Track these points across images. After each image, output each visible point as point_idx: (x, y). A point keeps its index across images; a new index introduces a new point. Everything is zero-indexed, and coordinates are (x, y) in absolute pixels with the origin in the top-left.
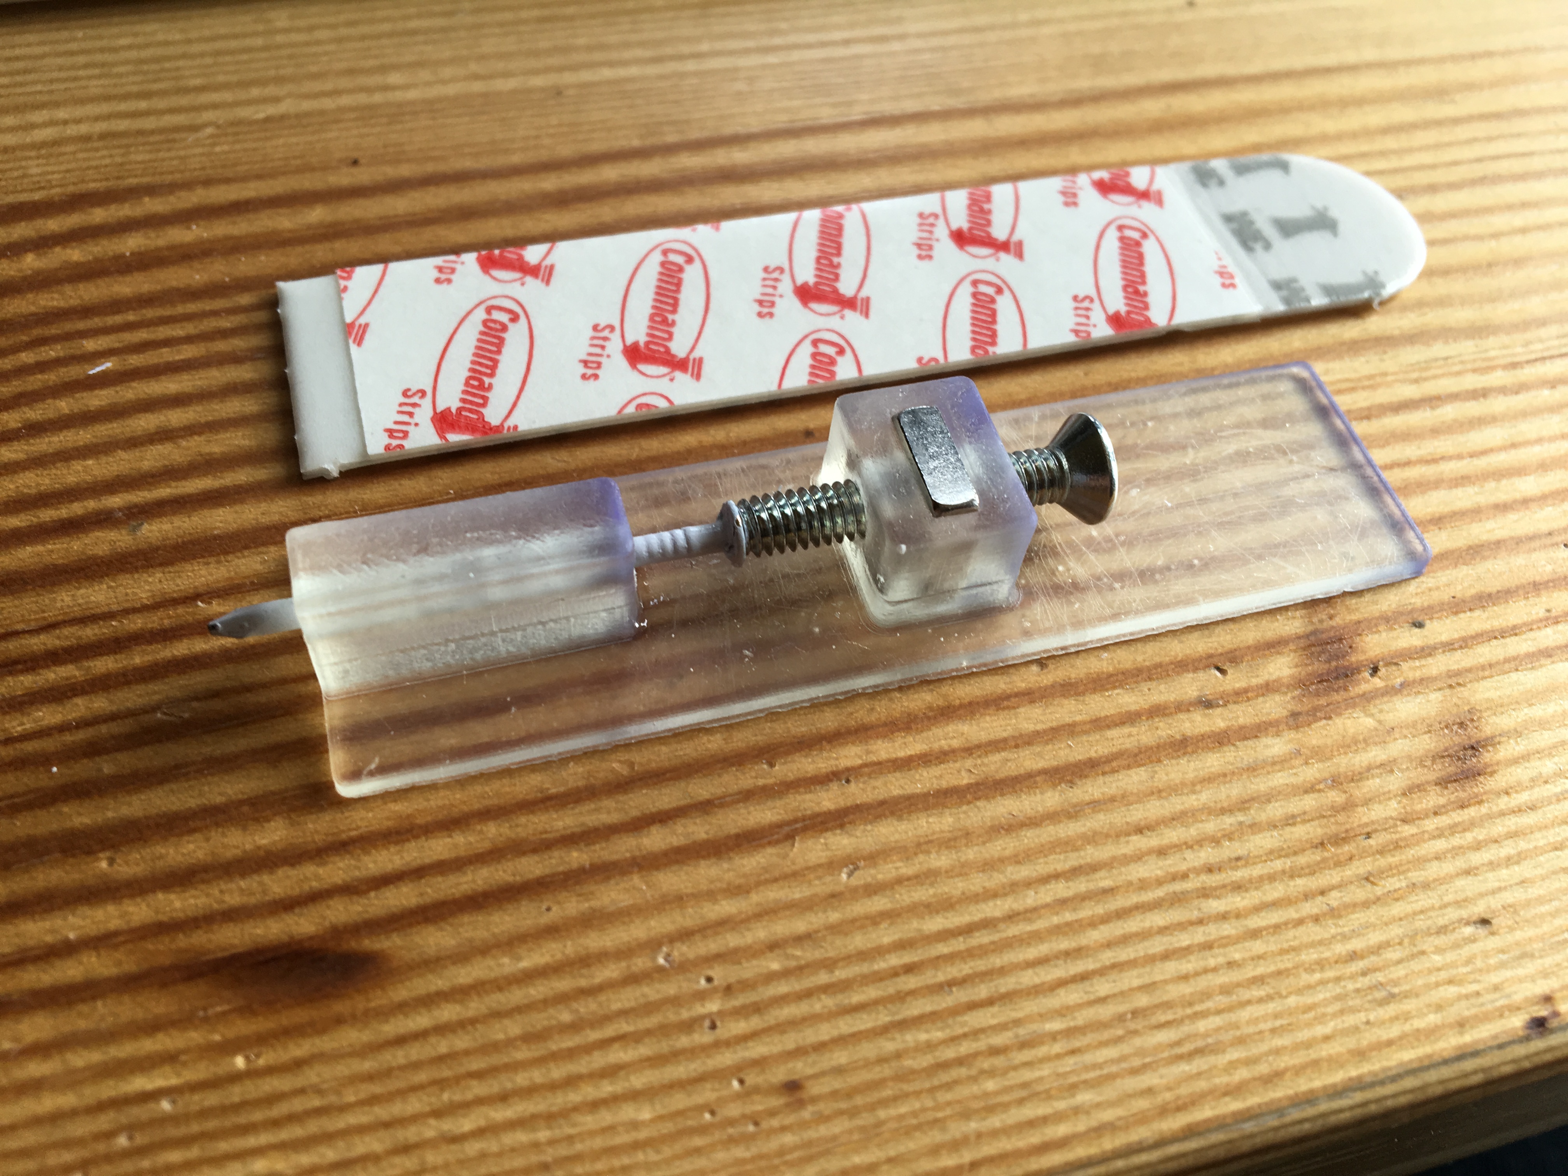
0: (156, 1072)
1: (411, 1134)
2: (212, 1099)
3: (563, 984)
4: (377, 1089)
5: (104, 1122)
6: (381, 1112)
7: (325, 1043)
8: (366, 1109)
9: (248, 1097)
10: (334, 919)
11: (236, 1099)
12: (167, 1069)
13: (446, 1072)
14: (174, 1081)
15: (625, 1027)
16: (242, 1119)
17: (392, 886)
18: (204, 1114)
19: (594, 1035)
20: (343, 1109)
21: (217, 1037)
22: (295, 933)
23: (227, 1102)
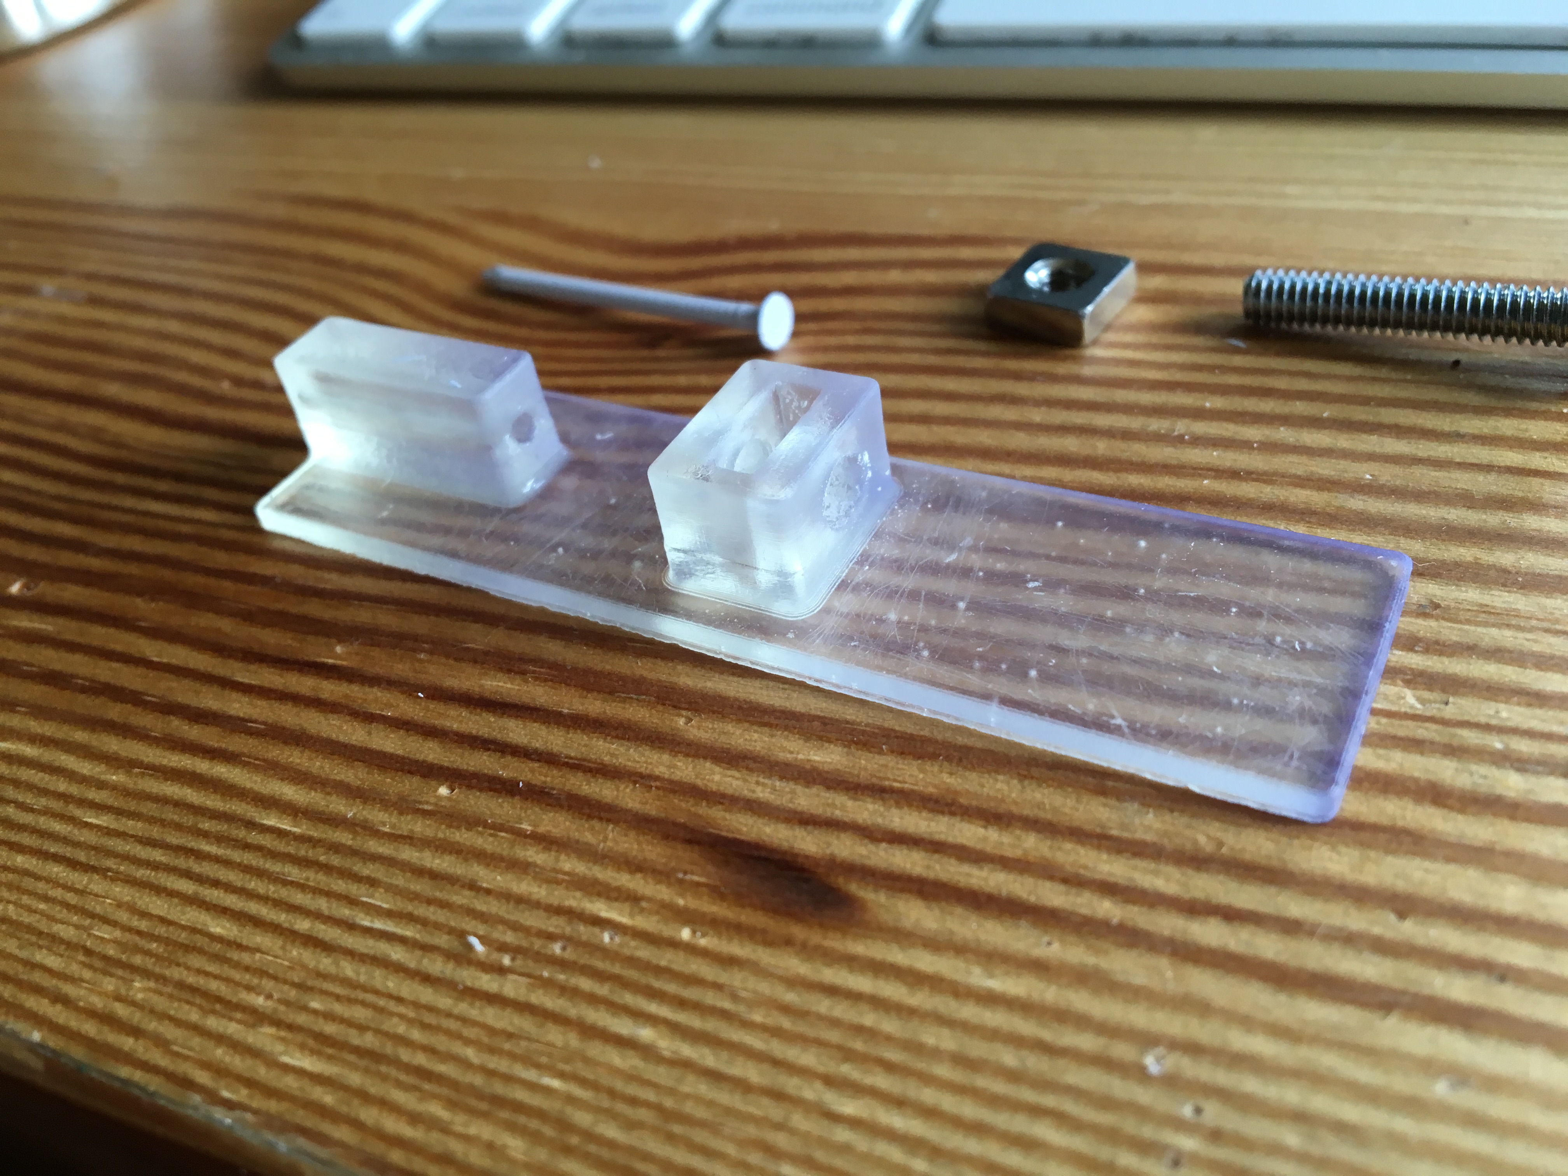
0: (616, 904)
1: (792, 1084)
2: (645, 952)
3: (1026, 1027)
4: (786, 1023)
5: (554, 924)
6: (778, 1048)
7: (764, 956)
8: (766, 1036)
9: (675, 967)
10: (836, 852)
11: (663, 963)
12: (627, 907)
13: (858, 1045)
14: (624, 920)
15: (1069, 1106)
16: (657, 984)
17: (904, 846)
18: (632, 961)
19: (1028, 1095)
20: (747, 1025)
21: (681, 902)
22: (796, 846)
23: (654, 961)
